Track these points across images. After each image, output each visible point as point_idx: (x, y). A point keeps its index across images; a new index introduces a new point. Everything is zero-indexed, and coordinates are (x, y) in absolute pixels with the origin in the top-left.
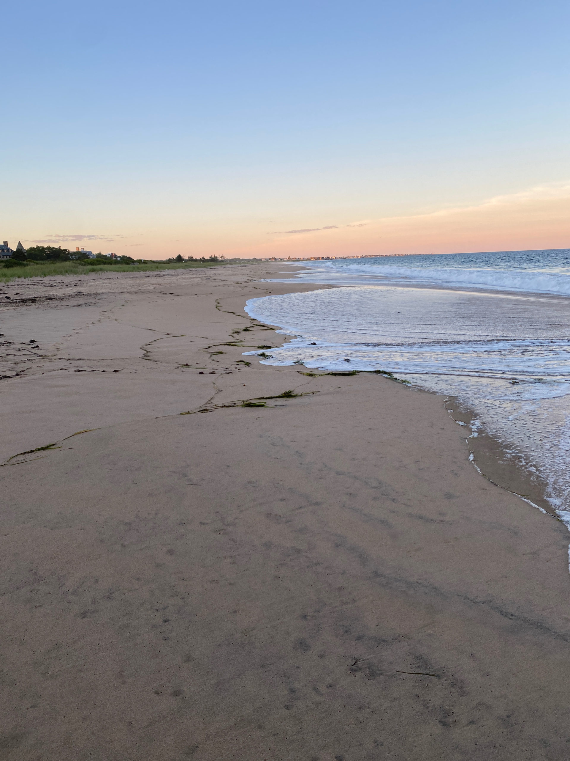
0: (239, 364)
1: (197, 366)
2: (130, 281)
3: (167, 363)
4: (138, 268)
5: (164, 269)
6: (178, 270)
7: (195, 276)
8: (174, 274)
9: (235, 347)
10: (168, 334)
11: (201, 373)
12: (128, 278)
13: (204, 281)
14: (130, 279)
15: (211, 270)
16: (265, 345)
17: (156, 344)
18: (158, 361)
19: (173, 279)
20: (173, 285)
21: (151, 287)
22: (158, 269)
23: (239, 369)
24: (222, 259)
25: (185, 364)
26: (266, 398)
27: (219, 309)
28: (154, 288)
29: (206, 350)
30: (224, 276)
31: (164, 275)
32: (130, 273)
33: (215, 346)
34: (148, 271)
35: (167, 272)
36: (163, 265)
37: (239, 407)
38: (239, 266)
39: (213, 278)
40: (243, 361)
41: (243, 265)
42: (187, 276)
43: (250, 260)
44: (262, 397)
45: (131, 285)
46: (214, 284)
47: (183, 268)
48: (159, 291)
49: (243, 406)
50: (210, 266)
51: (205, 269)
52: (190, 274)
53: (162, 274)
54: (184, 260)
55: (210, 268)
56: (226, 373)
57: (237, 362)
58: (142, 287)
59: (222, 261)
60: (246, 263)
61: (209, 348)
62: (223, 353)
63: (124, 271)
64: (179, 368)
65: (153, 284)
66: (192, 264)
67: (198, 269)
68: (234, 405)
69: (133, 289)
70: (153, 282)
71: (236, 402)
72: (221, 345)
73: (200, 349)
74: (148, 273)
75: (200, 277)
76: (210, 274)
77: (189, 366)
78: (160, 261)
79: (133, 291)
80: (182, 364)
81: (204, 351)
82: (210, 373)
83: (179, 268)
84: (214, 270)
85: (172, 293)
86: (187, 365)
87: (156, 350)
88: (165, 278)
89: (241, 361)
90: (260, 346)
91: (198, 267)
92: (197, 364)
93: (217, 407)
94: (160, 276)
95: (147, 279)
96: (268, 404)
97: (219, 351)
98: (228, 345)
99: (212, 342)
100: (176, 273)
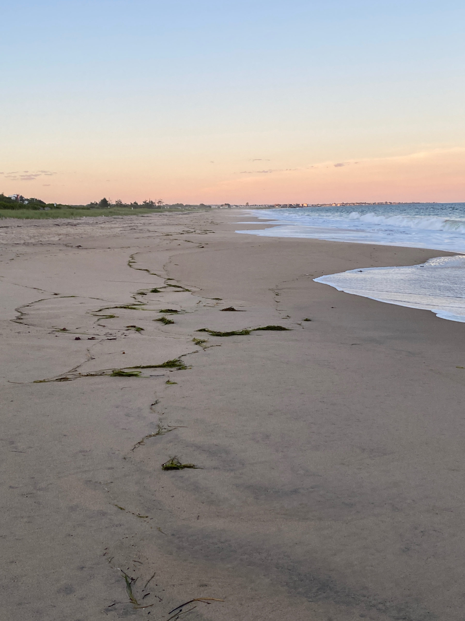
0: (128, 330)
1: (77, 331)
2: (33, 231)
3: (42, 327)
4: (47, 214)
5: (81, 215)
6: (99, 218)
7: (117, 226)
8: (92, 222)
9: (133, 310)
10: (56, 294)
11: (78, 339)
12: (31, 226)
13: (127, 232)
14: (33, 228)
15: (143, 218)
16: (170, 309)
17: (37, 306)
18: (32, 325)
19: (88, 229)
20: (84, 236)
21: (56, 239)
22: (73, 216)
23: (125, 336)
24: (160, 205)
25: (62, 328)
26: (144, 367)
27: (130, 266)
28: (60, 240)
29: (95, 313)
30: (155, 225)
31: (78, 224)
32: (36, 220)
33: (108, 308)
34: (59, 218)
35: (84, 219)
36: (81, 211)
37: (107, 376)
38: (179, 214)
39: (140, 228)
40: (134, 327)
41: (185, 212)
42: (107, 225)
43: (196, 206)
44: (139, 366)
45: (32, 235)
46: (137, 235)
47: (106, 215)
48: (65, 243)
49: (111, 375)
50: (140, 213)
51: (134, 217)
52: (113, 222)
53: (75, 222)
54: (109, 205)
55: (141, 215)
56: (108, 339)
57: (128, 327)
58: (44, 238)
59: (159, 207)
60: (189, 210)
61: (100, 311)
62: (114, 317)
63: (27, 218)
64: (54, 333)
65: (60, 235)
66: (118, 210)
67: (125, 217)
68: (102, 374)
69: (33, 241)
70: (62, 232)
71: (105, 371)
72: (116, 307)
73: (88, 311)
74: (59, 221)
75: (123, 227)
76: (138, 223)
77: (67, 330)
78: (80, 205)
79: (32, 243)
80: (59, 329)
81: (92, 314)
82: (89, 339)
83: (101, 215)
84: (145, 218)
85: (80, 246)
86: (64, 330)
87: (33, 312)
88: (78, 227)
89: (132, 327)
90: (163, 309)
91: (126, 214)
92: (77, 328)
93: (80, 375)
94: (72, 225)
95: (54, 229)
96: (143, 374)
97: (110, 315)
98: (125, 308)
99: (106, 305)
100: (95, 221)
